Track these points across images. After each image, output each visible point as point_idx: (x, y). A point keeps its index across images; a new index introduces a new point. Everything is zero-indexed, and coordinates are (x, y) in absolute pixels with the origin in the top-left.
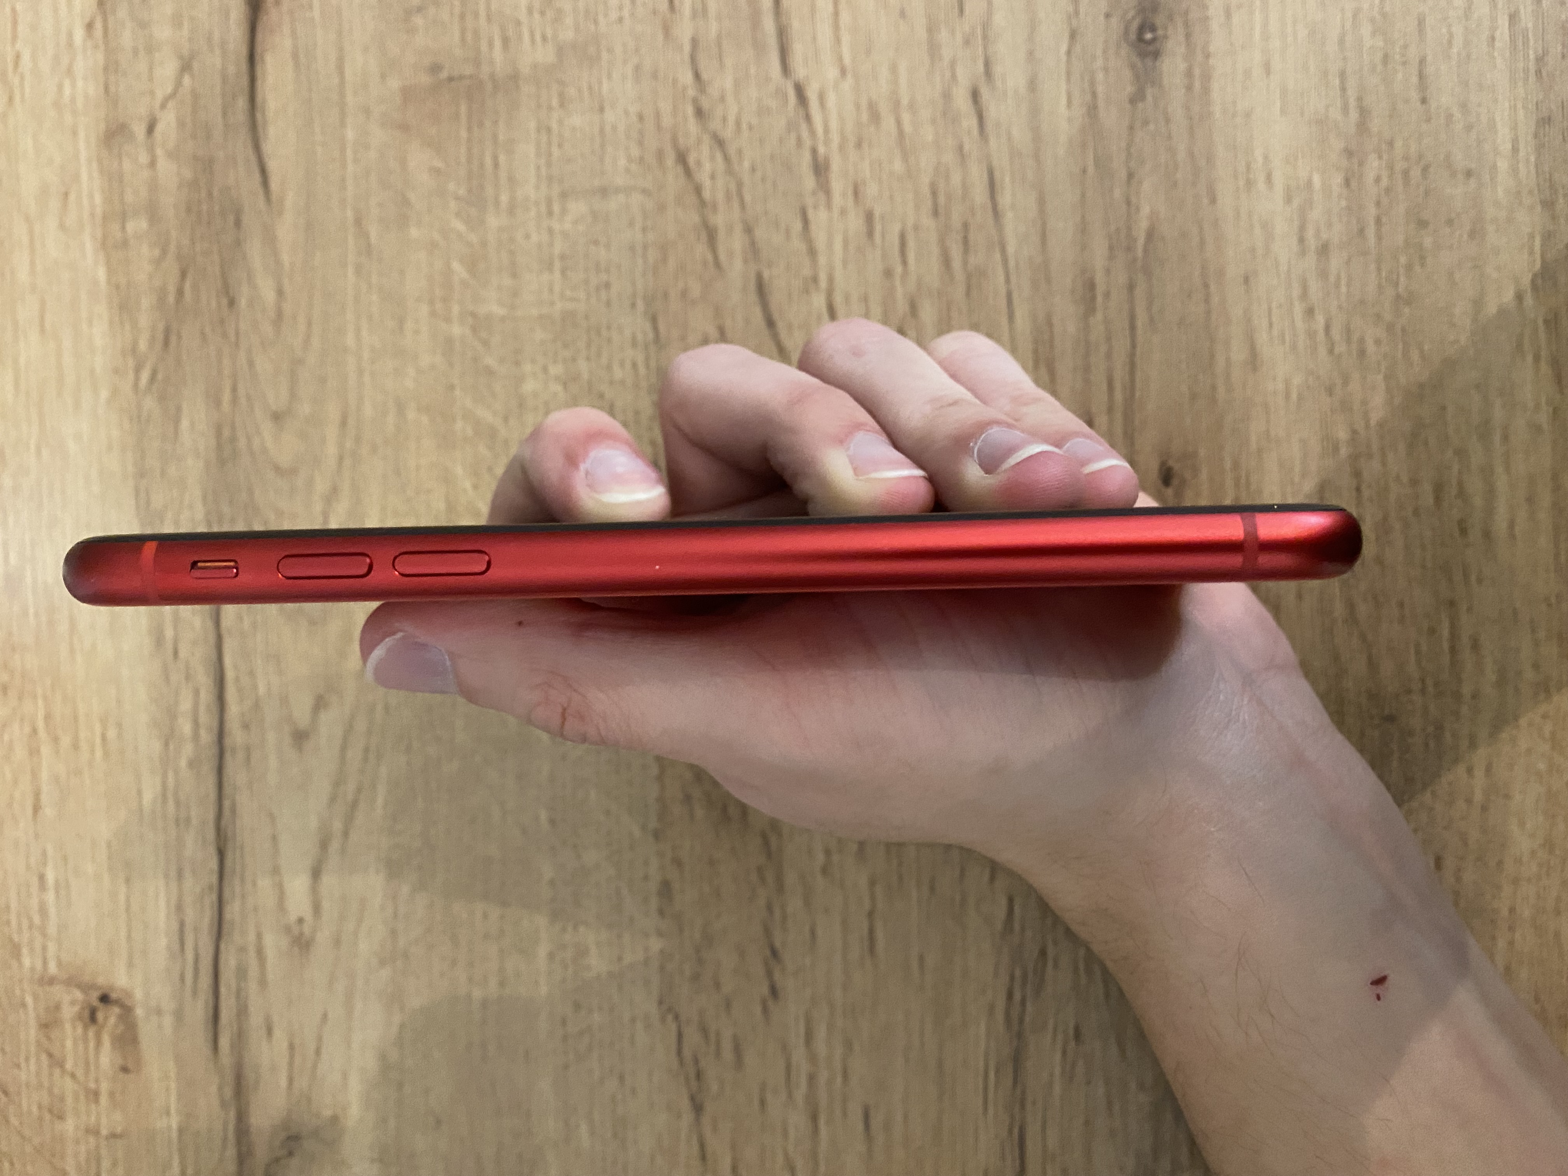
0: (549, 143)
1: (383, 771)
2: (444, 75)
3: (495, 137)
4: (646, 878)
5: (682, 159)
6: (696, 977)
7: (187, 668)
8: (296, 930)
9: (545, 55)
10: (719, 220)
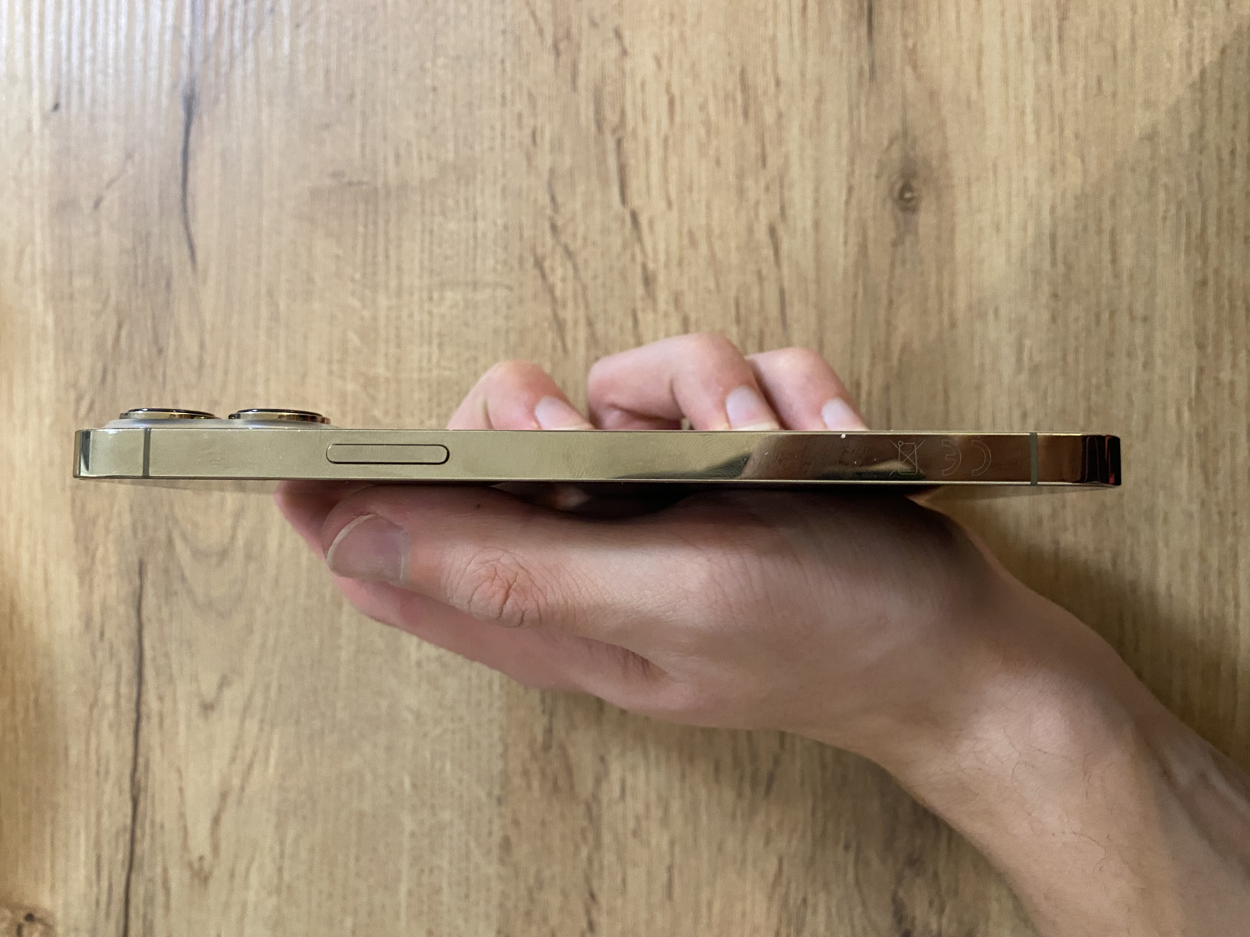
0: (431, 243)
1: (276, 738)
2: (346, 180)
3: (386, 233)
4: (490, 834)
5: (539, 264)
6: (528, 914)
7: (111, 647)
8: (196, 865)
9: (429, 171)
10: (568, 314)
